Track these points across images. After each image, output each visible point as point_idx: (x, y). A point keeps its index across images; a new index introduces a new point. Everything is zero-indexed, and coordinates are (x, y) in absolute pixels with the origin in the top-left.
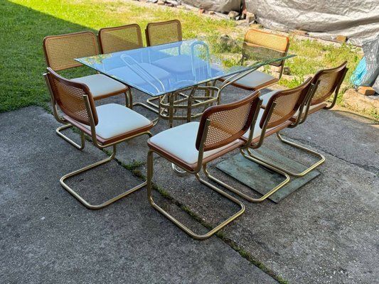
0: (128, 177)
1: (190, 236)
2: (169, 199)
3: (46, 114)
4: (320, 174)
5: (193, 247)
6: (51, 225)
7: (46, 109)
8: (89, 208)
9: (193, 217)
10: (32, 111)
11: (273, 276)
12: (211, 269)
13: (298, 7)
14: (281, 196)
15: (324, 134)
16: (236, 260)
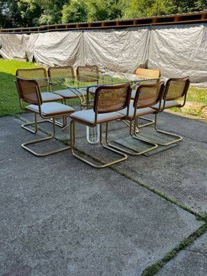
0: (61, 145)
1: (93, 167)
2: (83, 153)
3: (16, 120)
4: (177, 145)
5: (94, 171)
6: (15, 162)
7: (17, 117)
8: (36, 156)
9: (96, 160)
10: (8, 118)
11: (137, 182)
12: (102, 179)
13: (182, 68)
14: (151, 153)
15: (185, 129)
16: (117, 176)
